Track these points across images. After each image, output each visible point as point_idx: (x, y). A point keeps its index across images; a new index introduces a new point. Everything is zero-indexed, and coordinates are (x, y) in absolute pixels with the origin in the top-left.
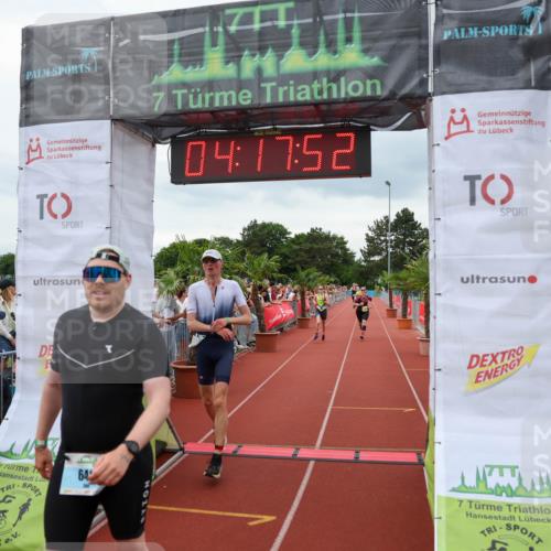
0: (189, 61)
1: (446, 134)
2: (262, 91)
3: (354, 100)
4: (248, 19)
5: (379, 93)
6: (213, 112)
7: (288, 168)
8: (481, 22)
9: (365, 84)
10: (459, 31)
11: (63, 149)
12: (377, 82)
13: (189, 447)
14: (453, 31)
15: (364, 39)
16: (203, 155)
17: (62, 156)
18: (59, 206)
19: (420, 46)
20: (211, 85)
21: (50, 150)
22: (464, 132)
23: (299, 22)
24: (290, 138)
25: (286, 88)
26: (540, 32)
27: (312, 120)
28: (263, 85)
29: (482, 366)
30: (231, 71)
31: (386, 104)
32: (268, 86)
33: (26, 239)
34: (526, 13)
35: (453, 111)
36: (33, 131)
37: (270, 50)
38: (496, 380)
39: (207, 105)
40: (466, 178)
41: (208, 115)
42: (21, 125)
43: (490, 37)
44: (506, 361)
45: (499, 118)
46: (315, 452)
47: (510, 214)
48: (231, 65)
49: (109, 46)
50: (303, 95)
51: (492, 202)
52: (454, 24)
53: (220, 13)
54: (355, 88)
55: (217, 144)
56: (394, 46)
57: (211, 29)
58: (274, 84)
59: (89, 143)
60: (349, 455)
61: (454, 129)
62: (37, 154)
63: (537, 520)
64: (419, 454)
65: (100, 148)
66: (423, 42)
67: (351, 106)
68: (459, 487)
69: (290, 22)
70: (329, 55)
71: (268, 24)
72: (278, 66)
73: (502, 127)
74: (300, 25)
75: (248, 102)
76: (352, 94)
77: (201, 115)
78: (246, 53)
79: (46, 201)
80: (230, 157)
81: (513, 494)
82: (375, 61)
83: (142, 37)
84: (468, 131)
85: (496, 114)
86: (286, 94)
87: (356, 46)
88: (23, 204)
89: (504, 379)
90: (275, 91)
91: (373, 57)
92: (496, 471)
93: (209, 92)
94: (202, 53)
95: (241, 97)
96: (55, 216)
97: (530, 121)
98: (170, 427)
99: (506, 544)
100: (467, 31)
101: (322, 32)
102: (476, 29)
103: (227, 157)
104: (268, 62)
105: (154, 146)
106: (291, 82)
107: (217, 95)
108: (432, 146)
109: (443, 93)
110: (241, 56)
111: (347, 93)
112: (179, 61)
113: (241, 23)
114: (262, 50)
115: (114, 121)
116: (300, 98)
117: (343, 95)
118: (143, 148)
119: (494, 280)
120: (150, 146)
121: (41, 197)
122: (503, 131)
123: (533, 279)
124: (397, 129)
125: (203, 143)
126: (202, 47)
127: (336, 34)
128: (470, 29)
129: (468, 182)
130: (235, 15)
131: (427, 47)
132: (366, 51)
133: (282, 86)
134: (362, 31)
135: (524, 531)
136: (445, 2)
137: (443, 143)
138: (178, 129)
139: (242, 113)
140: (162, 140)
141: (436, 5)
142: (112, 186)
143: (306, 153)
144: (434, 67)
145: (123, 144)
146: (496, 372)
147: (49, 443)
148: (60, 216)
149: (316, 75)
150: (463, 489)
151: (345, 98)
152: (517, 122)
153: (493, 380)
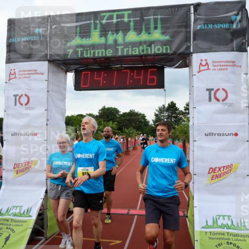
0: (84, 36)
1: (198, 71)
2: (117, 50)
3: (158, 55)
4: (111, 17)
5: (169, 52)
6: (95, 59)
7: (128, 84)
8: (214, 22)
9: (163, 48)
10: (204, 25)
11: (26, 74)
12: (168, 47)
14: (202, 25)
15: (162, 28)
16: (89, 78)
17: (25, 77)
18: (24, 100)
19: (187, 32)
20: (94, 47)
21: (20, 75)
22: (206, 70)
23: (134, 19)
24: (129, 71)
25: (127, 49)
26: (239, 27)
28: (117, 47)
29: (214, 172)
30: (103, 40)
31: (170, 57)
32: (120, 48)
33: (8, 115)
34: (233, 18)
35: (202, 60)
36: (12, 66)
37: (121, 32)
39: (92, 56)
40: (207, 90)
42: (6, 63)
43: (218, 29)
44: (225, 171)
45: (222, 64)
46: (137, 211)
47: (226, 106)
48: (103, 38)
50: (135, 52)
51: (218, 100)
52: (202, 22)
53: (98, 15)
54: (159, 50)
55: (96, 73)
56: (176, 32)
57: (94, 22)
58: (122, 47)
59: (37, 72)
61: (202, 68)
62: (14, 76)
63: (240, 240)
64: (184, 212)
65: (43, 74)
66: (188, 30)
67: (156, 57)
68: (205, 226)
69: (130, 19)
70: (147, 35)
71: (119, 20)
72: (124, 39)
73: (223, 68)
76: (157, 52)
77: (88, 60)
78: (110, 33)
79: (18, 97)
80: (101, 79)
81: (229, 228)
82: (167, 38)
84: (208, 69)
85: (220, 62)
86: (128, 51)
87: (159, 31)
88: (7, 99)
90: (123, 50)
91: (166, 36)
92: (221, 217)
93: (93, 49)
94: (90, 32)
95: (107, 52)
96: (22, 104)
97: (235, 65)
100: (208, 25)
101: (144, 24)
102: (211, 25)
104: (120, 37)
105: (66, 73)
106: (130, 46)
107: (97, 51)
108: (191, 75)
109: (197, 53)
110: (108, 34)
111: (155, 52)
112: (79, 36)
114: (117, 31)
115: (50, 61)
116: (134, 53)
117: (153, 52)
118: (62, 75)
119: (219, 135)
120: (64, 74)
121: (15, 96)
123: (236, 134)
124: (176, 68)
125: (89, 72)
126: (90, 29)
127: (150, 25)
128: (209, 25)
129: (208, 92)
130: (105, 16)
131: (190, 32)
132: (163, 33)
134: (162, 24)
135: (235, 245)
136: (198, 12)
137: (197, 74)
138: (78, 66)
139: (107, 59)
140: (70, 71)
141: (194, 14)
142: (48, 91)
143: (135, 77)
144: (193, 41)
145: (53, 72)
146: (221, 175)
147: (19, 208)
148: (24, 105)
149: (141, 43)
150: (207, 227)
151: (154, 54)
152: (229, 66)
153: (219, 179)
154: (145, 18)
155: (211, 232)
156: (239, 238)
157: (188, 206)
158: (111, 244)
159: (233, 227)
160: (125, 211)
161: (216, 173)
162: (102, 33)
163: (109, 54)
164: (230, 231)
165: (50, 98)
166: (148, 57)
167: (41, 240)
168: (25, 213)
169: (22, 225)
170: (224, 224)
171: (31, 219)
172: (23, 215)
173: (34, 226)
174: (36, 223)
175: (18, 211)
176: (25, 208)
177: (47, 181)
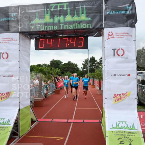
1: (107, 38)
2: (60, 26)
3: (84, 29)
4: (56, 7)
5: (90, 27)
6: (47, 31)
7: (67, 46)
8: (116, 10)
9: (87, 25)
10: (111, 12)
12: (90, 24)
13: (39, 120)
14: (109, 12)
15: (86, 13)
16: (44, 43)
17: (6, 42)
18: (5, 56)
19: (101, 16)
20: (46, 24)
22: (112, 38)
24: (67, 39)
25: (66, 25)
26: (131, 13)
27: (73, 34)
28: (60, 24)
29: (117, 97)
30: (51, 20)
31: (92, 30)
32: (62, 25)
34: (127, 8)
35: (109, 32)
37: (62, 15)
38: (120, 100)
39: (45, 30)
40: (113, 49)
41: (46, 32)
43: (118, 14)
44: (123, 96)
45: (121, 34)
46: (73, 120)
47: (124, 59)
48: (52, 19)
49: (19, 13)
50: (71, 27)
51: (119, 55)
52: (110, 10)
53: (49, 6)
54: (84, 26)
55: (48, 40)
56: (94, 15)
57: (47, 9)
58: (63, 24)
59: (13, 39)
60: (81, 121)
61: (110, 37)
63: (132, 135)
64: (99, 120)
65: (16, 40)
66: (102, 14)
67: (83, 30)
68: (112, 128)
69: (67, 8)
70: (78, 17)
71: (61, 8)
72: (64, 20)
73: (121, 36)
74: (70, 9)
75: (56, 29)
76: (84, 27)
77: (43, 32)
78: (56, 16)
80: (51, 43)
81: (125, 129)
82: (90, 19)
83: (27, 11)
84: (113, 37)
86: (66, 27)
87: (84, 15)
89: (123, 100)
91: (89, 18)
92: (121, 123)
93: (46, 26)
94: (44, 16)
96: (4, 58)
97: (128, 35)
98: (35, 115)
99: (124, 142)
100: (113, 12)
101: (76, 11)
102: (115, 12)
103: (50, 43)
104: (61, 18)
105: (30, 40)
106: (68, 24)
107: (48, 27)
108: (103, 41)
109: (107, 28)
111: (82, 27)
113: (54, 8)
114: (60, 15)
115: (20, 33)
116: (70, 28)
117: (81, 28)
118: (28, 41)
119: (120, 75)
120: (29, 40)
122: (122, 38)
124: (95, 37)
125: (44, 39)
126: (44, 14)
127: (79, 12)
129: (113, 51)
131: (103, 16)
132: (87, 16)
133: (65, 25)
134: (86, 11)
135: (128, 138)
136: (107, 4)
137: (107, 40)
138: (37, 36)
139: (54, 31)
140: (33, 38)
141: (105, 5)
142: (19, 50)
143: (71, 42)
144: (105, 21)
145: (22, 39)
146: (121, 98)
147: (2, 120)
148: (5, 59)
149: (74, 22)
150: (113, 128)
151: (82, 29)
152: (125, 35)
153: (120, 101)
154: (76, 7)
155: (115, 131)
156: (131, 134)
157: (102, 117)
158: (57, 140)
159: (127, 128)
160: (65, 120)
161: (118, 98)
162: (51, 16)
163: (55, 28)
164: (126, 130)
165: (21, 55)
166: (78, 31)
167: (16, 138)
168: (7, 123)
169: (5, 130)
170: (122, 126)
171: (10, 126)
172: (6, 124)
173: (12, 130)
174: (13, 128)
175: (2, 121)
176: (6, 120)
177: (19, 104)
